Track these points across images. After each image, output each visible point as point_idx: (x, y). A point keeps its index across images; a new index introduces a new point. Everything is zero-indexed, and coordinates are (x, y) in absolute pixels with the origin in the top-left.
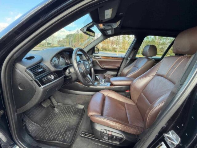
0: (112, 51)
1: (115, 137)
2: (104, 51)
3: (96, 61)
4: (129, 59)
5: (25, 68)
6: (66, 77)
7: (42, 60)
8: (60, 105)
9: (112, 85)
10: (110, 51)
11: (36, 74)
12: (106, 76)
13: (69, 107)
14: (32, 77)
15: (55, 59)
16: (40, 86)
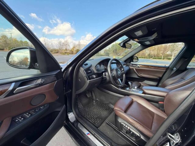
0: (163, 59)
1: (132, 133)
2: (151, 59)
3: (133, 69)
4: (175, 69)
5: (83, 69)
6: (103, 78)
7: (91, 66)
8: (97, 100)
9: (144, 93)
10: (161, 59)
11: (87, 73)
12: (142, 84)
13: (103, 103)
14: (85, 74)
15: (98, 66)
16: (88, 80)
